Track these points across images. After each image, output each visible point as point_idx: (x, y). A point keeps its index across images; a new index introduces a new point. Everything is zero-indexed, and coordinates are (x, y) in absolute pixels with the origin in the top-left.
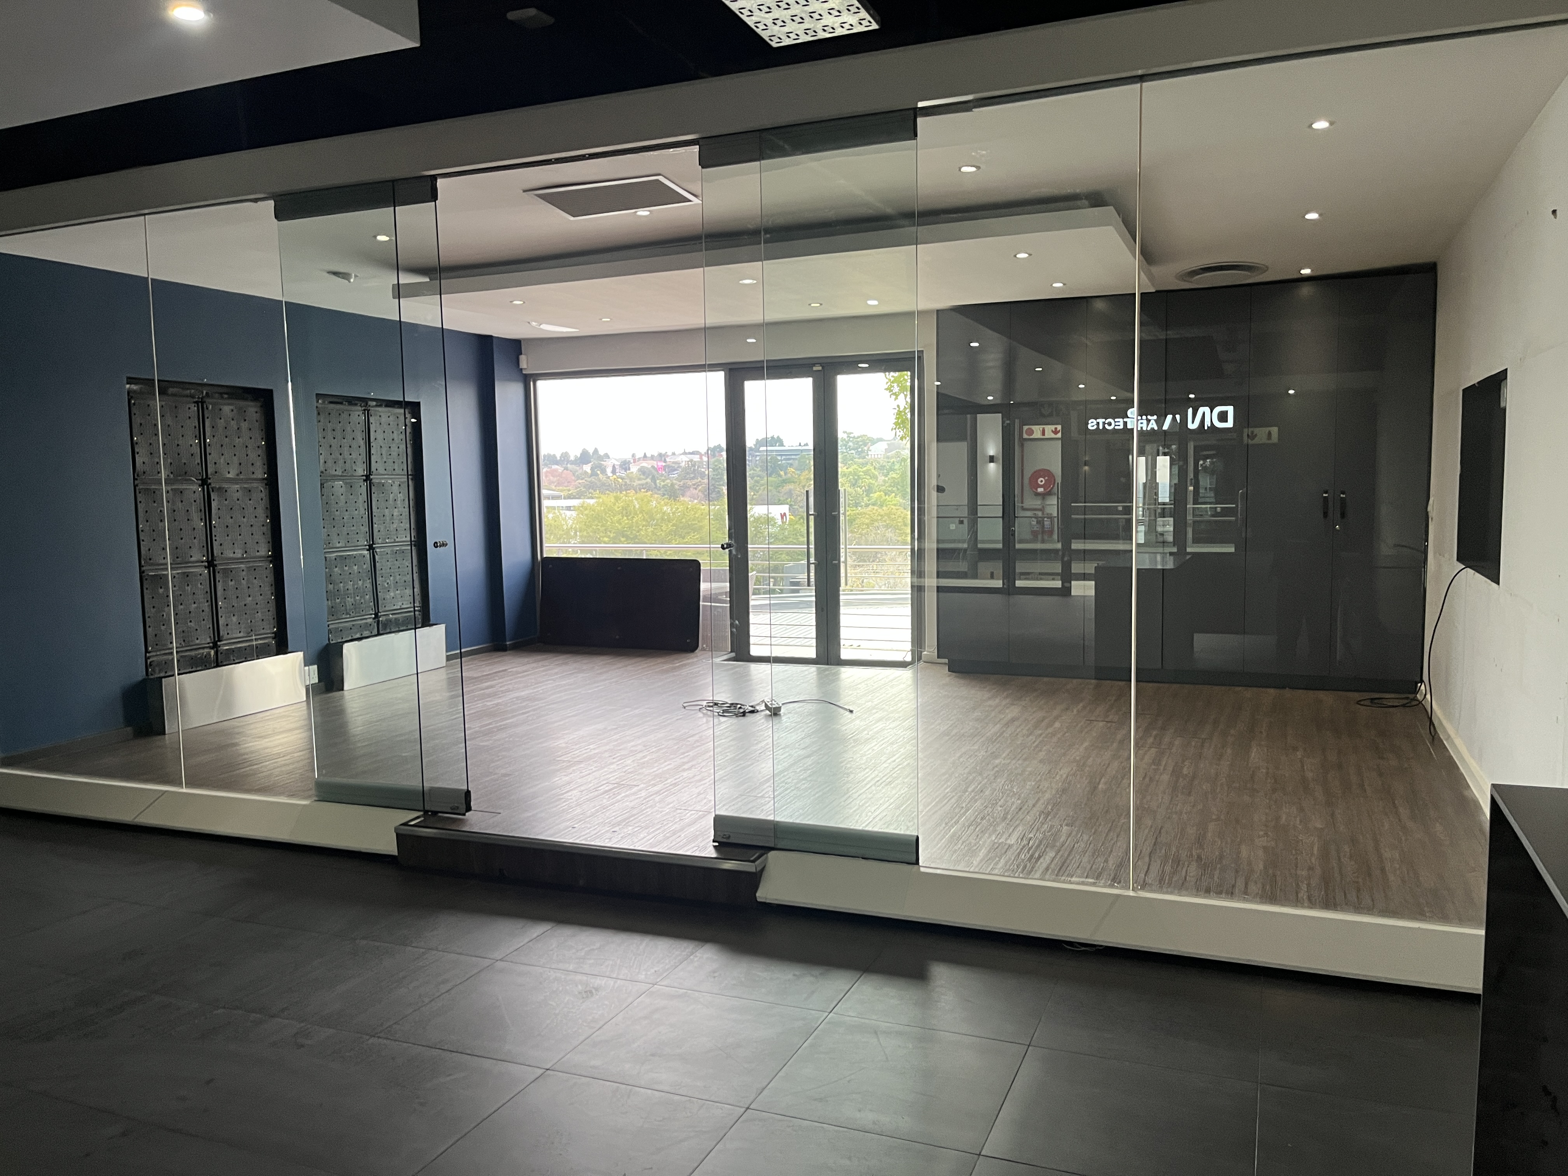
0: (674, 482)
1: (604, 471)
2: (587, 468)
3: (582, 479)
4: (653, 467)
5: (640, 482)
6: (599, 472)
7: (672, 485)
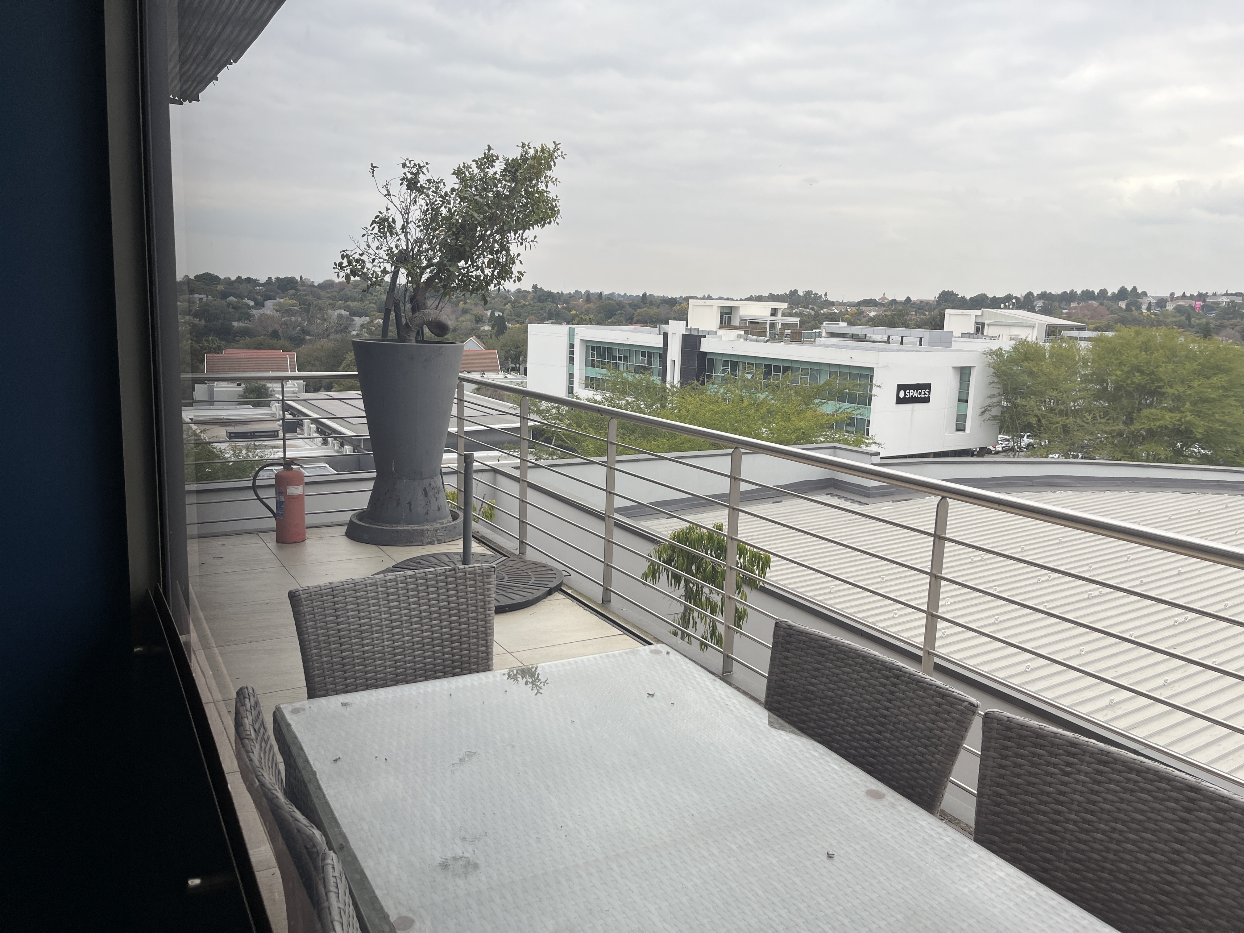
0: (1211, 321)
1: (1139, 308)
2: (1123, 304)
3: (1115, 314)
4: (1190, 306)
5: (1174, 319)
6: (1133, 308)
7: (1207, 324)
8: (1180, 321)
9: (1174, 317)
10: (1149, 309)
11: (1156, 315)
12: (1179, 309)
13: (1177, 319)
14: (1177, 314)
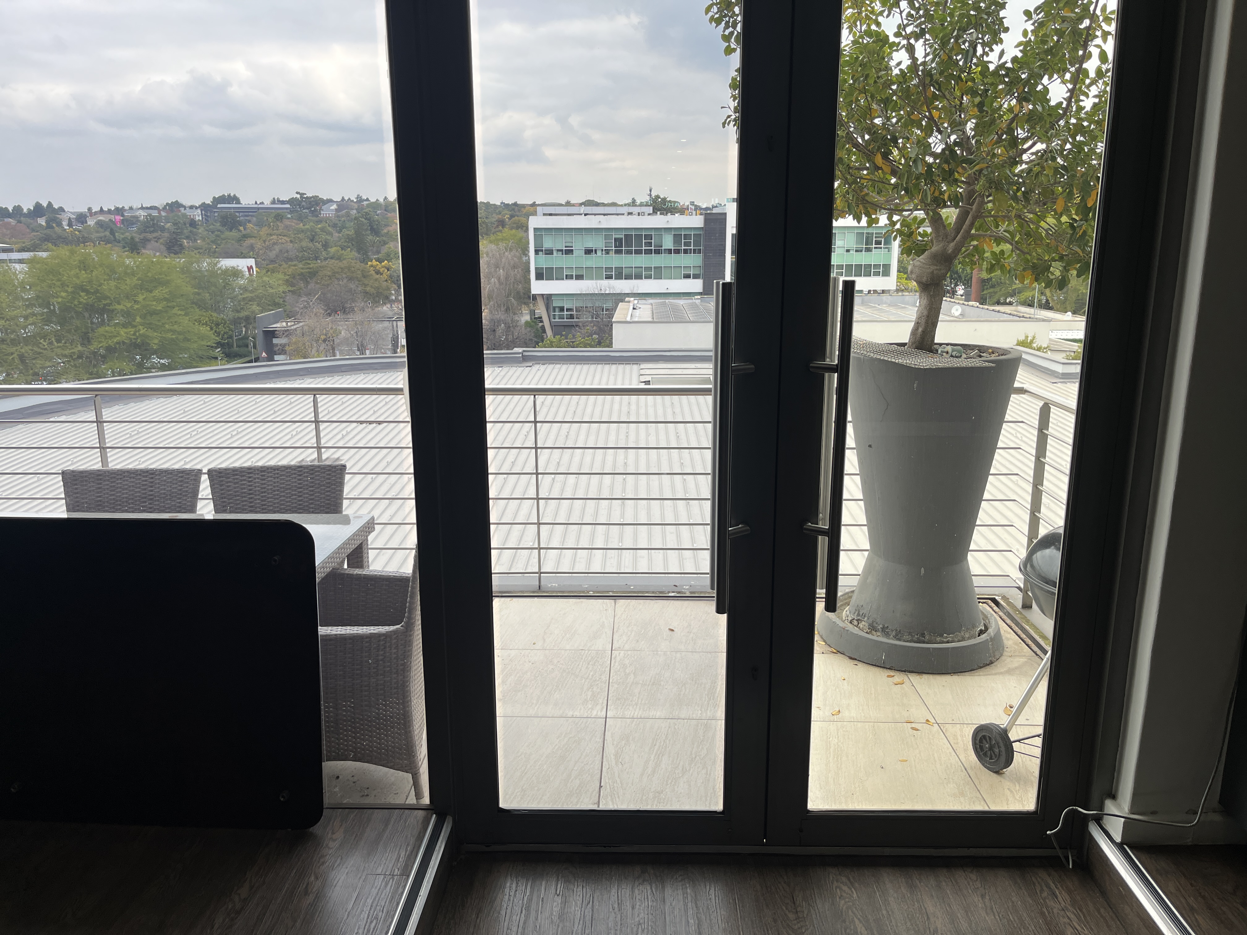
0: (134, 235)
1: (60, 224)
2: (42, 221)
3: (37, 232)
4: (111, 220)
5: (98, 235)
6: (54, 225)
7: (132, 238)
8: (105, 236)
9: (97, 232)
10: (70, 224)
11: (79, 231)
12: (100, 224)
13: (102, 235)
14: (100, 229)
